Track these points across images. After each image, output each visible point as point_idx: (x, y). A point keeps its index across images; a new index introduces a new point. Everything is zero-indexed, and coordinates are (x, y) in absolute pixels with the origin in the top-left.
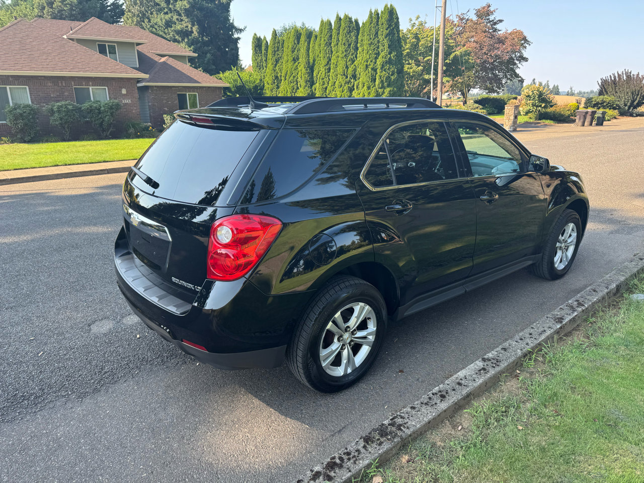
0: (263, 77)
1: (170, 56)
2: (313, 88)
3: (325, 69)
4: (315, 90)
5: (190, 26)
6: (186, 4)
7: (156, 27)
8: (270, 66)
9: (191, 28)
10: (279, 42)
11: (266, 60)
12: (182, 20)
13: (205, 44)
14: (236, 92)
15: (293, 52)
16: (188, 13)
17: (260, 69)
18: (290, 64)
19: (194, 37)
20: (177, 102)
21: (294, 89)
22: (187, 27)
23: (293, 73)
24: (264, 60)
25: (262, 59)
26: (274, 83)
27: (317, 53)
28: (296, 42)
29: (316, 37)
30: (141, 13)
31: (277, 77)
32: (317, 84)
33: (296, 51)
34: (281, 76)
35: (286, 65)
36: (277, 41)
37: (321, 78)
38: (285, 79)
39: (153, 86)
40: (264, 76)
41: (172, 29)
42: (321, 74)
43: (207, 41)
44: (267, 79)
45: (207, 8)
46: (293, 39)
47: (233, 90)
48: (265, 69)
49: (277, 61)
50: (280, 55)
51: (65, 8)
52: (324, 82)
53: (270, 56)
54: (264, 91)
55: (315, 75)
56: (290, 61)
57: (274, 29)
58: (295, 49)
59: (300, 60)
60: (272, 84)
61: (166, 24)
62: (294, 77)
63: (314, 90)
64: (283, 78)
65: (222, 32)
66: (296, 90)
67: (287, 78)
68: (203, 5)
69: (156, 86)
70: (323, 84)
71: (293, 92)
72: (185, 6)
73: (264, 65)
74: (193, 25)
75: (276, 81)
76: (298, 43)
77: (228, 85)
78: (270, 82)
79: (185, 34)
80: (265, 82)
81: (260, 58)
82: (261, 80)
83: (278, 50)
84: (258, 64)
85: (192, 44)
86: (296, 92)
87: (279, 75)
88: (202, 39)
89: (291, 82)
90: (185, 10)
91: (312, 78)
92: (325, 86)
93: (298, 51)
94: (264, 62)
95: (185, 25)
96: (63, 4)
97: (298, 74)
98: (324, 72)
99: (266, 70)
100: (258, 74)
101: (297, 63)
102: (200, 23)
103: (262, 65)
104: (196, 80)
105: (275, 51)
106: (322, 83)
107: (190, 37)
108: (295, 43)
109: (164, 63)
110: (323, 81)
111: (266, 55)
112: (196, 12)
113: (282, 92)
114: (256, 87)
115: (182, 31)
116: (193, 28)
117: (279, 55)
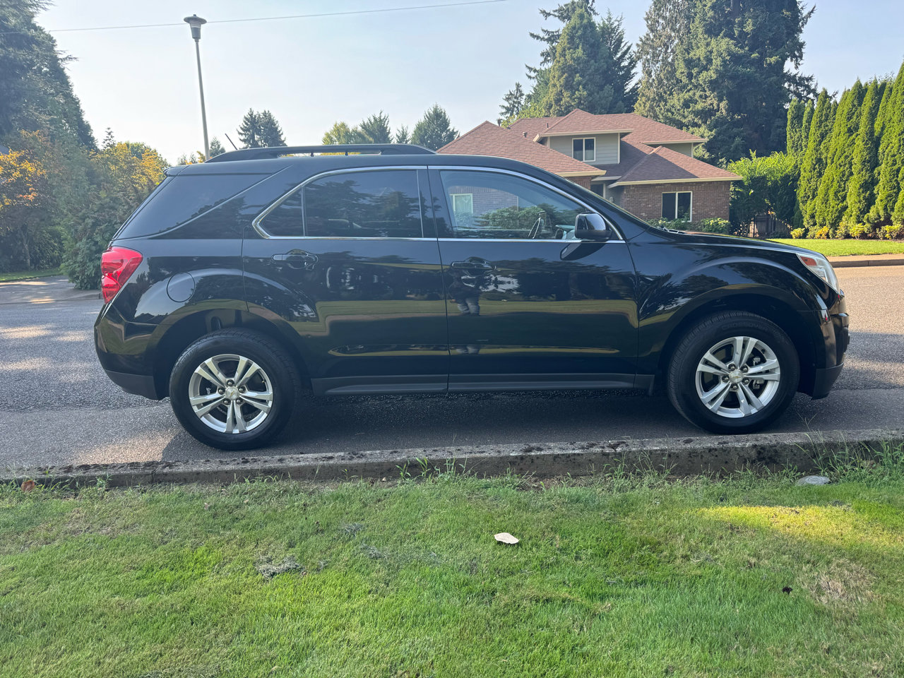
0: (799, 162)
1: (664, 145)
2: (876, 171)
3: (900, 140)
4: (879, 174)
5: (715, 102)
6: (713, 75)
7: (673, 110)
8: (811, 145)
9: (718, 105)
10: (829, 107)
11: (807, 137)
12: (706, 97)
13: (736, 124)
14: (750, 187)
15: (849, 119)
16: (714, 85)
17: (796, 150)
18: (842, 139)
19: (719, 117)
20: (660, 204)
21: (843, 175)
22: (712, 104)
23: (845, 152)
24: (803, 136)
25: (801, 136)
26: (814, 169)
27: (889, 116)
28: (856, 103)
29: (891, 90)
30: (658, 95)
31: (819, 161)
32: (883, 165)
33: (855, 117)
34: (826, 158)
35: (836, 141)
36: (826, 105)
37: (890, 154)
38: (832, 162)
39: (630, 186)
40: (801, 160)
41: (690, 110)
42: (893, 147)
43: (738, 120)
44: (805, 164)
45: (744, 74)
46: (851, 100)
47: (746, 184)
48: (804, 149)
49: (823, 136)
50: (830, 127)
51: (573, 104)
52: (895, 161)
53: (812, 129)
54: (799, 183)
55: (880, 150)
56: (842, 133)
57: (824, 89)
58: (854, 113)
59: (860, 130)
60: (811, 172)
61: (684, 105)
62: (846, 157)
63: (876, 175)
64: (829, 161)
65: (764, 104)
66: (848, 177)
67: (835, 160)
68: (738, 71)
69: (633, 186)
70: (894, 164)
71: (842, 181)
72: (711, 77)
73: (804, 144)
74: (720, 100)
75: (817, 166)
76: (860, 105)
77: (740, 177)
78: (808, 168)
79: (706, 114)
80: (802, 169)
81: (798, 134)
82: (796, 167)
83: (826, 120)
84: (793, 144)
85: (715, 127)
86: (847, 180)
87: (823, 157)
88: (732, 118)
89: (841, 166)
90: (711, 82)
91: (876, 155)
92: (895, 167)
93: (857, 117)
94: (804, 140)
95: (709, 102)
96: (571, 98)
97: (853, 151)
98: (897, 145)
99: (805, 151)
100: (793, 158)
101: (854, 136)
102: (730, 96)
103: (801, 145)
104: (692, 174)
105: (821, 122)
106: (891, 162)
107: (713, 118)
108: (854, 106)
109: (654, 155)
110: (893, 159)
111: (808, 128)
112: (726, 83)
113: (825, 182)
114: (786, 178)
115: (702, 110)
116: (721, 104)
117: (827, 126)
